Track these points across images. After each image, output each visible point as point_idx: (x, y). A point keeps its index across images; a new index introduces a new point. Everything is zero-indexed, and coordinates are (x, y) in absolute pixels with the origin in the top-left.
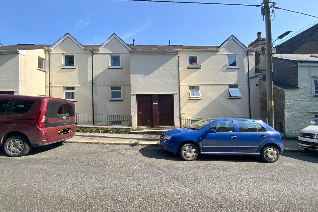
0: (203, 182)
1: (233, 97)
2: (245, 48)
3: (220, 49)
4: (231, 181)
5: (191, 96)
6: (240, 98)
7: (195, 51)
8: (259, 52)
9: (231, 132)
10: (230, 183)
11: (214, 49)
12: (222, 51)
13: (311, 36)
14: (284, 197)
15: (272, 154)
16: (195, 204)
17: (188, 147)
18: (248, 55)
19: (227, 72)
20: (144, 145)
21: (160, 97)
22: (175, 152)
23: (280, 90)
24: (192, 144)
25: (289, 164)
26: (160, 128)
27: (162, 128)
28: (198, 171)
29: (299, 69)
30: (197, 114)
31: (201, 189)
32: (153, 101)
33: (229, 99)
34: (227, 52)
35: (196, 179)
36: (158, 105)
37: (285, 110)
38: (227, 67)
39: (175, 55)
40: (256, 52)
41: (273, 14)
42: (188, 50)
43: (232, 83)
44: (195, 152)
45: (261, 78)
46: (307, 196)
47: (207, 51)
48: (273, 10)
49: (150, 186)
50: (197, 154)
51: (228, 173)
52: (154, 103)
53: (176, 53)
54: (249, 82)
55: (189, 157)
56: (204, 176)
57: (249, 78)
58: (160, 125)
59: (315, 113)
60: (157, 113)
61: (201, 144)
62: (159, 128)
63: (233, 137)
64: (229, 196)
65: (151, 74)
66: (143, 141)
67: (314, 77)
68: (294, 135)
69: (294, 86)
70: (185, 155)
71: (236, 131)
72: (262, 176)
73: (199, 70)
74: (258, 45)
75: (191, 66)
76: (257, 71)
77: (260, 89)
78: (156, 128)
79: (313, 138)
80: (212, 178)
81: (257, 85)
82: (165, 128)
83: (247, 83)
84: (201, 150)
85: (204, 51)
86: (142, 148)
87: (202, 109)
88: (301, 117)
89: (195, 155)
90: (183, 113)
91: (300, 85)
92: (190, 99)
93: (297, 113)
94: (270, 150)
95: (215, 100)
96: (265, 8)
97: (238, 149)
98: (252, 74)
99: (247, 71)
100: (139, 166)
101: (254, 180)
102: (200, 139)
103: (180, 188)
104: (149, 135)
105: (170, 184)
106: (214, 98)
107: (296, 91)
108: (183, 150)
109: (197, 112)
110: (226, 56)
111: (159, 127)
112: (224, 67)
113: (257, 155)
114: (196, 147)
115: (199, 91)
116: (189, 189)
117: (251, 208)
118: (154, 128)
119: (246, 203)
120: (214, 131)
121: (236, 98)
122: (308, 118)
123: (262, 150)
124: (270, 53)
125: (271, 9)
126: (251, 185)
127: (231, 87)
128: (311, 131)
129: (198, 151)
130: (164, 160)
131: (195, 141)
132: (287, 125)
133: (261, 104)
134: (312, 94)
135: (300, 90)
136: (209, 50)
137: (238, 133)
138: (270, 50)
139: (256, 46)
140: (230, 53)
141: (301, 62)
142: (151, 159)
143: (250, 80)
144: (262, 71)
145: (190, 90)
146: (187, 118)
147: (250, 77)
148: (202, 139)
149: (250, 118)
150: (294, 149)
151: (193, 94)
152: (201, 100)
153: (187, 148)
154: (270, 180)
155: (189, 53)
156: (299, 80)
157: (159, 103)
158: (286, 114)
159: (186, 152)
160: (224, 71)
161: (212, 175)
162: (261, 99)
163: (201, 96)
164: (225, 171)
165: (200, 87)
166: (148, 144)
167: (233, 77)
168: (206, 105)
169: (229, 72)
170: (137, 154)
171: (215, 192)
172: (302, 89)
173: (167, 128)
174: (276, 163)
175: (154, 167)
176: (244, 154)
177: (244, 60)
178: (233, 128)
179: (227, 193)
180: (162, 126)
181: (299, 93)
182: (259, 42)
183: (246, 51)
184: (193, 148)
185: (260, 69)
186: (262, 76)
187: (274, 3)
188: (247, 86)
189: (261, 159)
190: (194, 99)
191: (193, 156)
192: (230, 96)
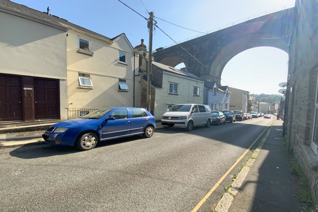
0: (108, 163)
1: (122, 89)
2: (133, 49)
3: (113, 43)
4: (128, 155)
5: (81, 84)
6: (127, 92)
7: (86, 35)
8: (141, 55)
9: (126, 118)
10: (128, 156)
11: (108, 41)
12: (115, 44)
13: (169, 53)
14: (160, 155)
15: (150, 132)
16: (107, 179)
17: (88, 137)
18: (134, 55)
19: (118, 66)
20: (14, 146)
21: (37, 81)
22: (73, 145)
23: (153, 88)
24: (92, 133)
25: (158, 137)
26: (37, 123)
27: (40, 122)
28: (101, 156)
29: (164, 75)
30: (88, 105)
31: (108, 168)
32: (24, 85)
33: (118, 91)
34: (119, 47)
35: (102, 162)
36: (33, 92)
37: (155, 102)
38: (118, 62)
39: (63, 31)
40: (140, 55)
41: (155, 30)
42: (79, 30)
43: (122, 77)
44: (94, 140)
45: (142, 77)
46: (169, 152)
47: (100, 40)
48: (154, 27)
49: (52, 184)
50: (97, 142)
51: (125, 150)
52: (25, 89)
53: (64, 30)
54: (134, 78)
55: (88, 147)
56: (108, 158)
57: (134, 76)
58: (37, 118)
59: (169, 104)
60: (30, 103)
61: (101, 132)
62: (35, 123)
63: (128, 122)
64: (130, 165)
65: (20, 46)
66: (10, 142)
67: (170, 82)
68: (159, 119)
69: (160, 86)
70: (84, 145)
71: (130, 118)
72: (146, 146)
73: (91, 58)
74: (141, 50)
75: (82, 50)
76: (140, 71)
77: (141, 85)
78: (29, 123)
79: (168, 119)
80: (115, 157)
81: (140, 82)
82: (45, 122)
83: (133, 79)
84: (101, 137)
85: (97, 39)
86: (12, 150)
87: (93, 99)
88: (162, 107)
89: (94, 143)
90: (70, 103)
91: (163, 86)
92: (80, 88)
93: (160, 104)
94: (149, 129)
95: (106, 91)
96: (150, 23)
97: (131, 132)
98: (137, 73)
99: (133, 70)
100: (21, 171)
101: (142, 150)
102: (100, 127)
103: (88, 173)
104: (17, 134)
105: (76, 174)
106: (106, 89)
107: (161, 89)
108: (82, 141)
109: (88, 102)
110: (118, 51)
111: (36, 121)
112: (116, 61)
113: (142, 134)
114: (96, 135)
115: (90, 80)
116: (97, 171)
117: (145, 167)
118: (26, 124)
119: (141, 165)
120: (113, 118)
121: (124, 91)
122: (165, 108)
123: (145, 130)
124: (151, 60)
125: (153, 25)
126: (141, 154)
127: (121, 80)
128: (168, 115)
129: (97, 139)
130: (57, 155)
131: (95, 129)
132: (155, 112)
133: (141, 97)
134: (168, 92)
135: (163, 89)
136: (102, 40)
137: (131, 119)
138: (151, 58)
139: (140, 50)
140: (121, 49)
141: (165, 70)
142: (37, 159)
143: (135, 77)
144: (143, 72)
145: (79, 78)
146: (74, 109)
147: (135, 74)
148: (102, 127)
149: (134, 107)
150: (159, 128)
151: (83, 83)
152: (92, 90)
153: (86, 138)
154: (151, 147)
155: (79, 34)
156: (163, 82)
157: (35, 89)
158: (155, 105)
159: (85, 142)
160: (115, 65)
161: (114, 155)
162: (142, 94)
163: (92, 86)
164: (123, 149)
165: (91, 76)
166: (21, 145)
167: (122, 72)
168: (97, 96)
169: (120, 67)
170: (8, 159)
171: (120, 166)
172: (164, 88)
173: (48, 122)
174: (151, 137)
175: (46, 165)
176: (135, 134)
177: (131, 58)
178: (127, 115)
179: (128, 164)
180: (39, 120)
181: (162, 91)
182: (142, 47)
183: (133, 51)
184: (92, 137)
185: (142, 70)
186: (143, 76)
187: (156, 22)
188: (133, 82)
189: (144, 136)
190: (84, 88)
191: (92, 144)
192: (120, 88)
